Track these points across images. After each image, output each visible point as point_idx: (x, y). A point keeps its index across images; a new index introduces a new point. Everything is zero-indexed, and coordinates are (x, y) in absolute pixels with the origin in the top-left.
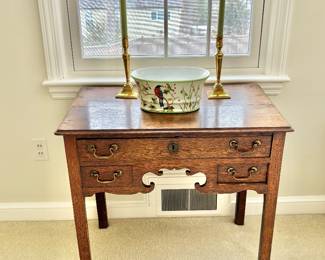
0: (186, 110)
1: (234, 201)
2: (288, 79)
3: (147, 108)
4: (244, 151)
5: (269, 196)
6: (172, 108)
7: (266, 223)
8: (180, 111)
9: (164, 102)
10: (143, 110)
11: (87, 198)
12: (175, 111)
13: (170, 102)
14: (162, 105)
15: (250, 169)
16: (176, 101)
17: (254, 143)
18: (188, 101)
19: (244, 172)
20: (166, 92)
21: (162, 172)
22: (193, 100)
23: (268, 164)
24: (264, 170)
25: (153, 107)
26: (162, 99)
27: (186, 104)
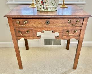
0: (52, 10)
1: (66, 42)
2: (86, 3)
3: (39, 9)
4: (73, 24)
5: (80, 41)
6: (47, 9)
7: (78, 50)
8: (50, 10)
9: (45, 6)
10: (38, 10)
11: (18, 40)
12: (48, 10)
13: (47, 7)
14: (44, 8)
15: (74, 31)
16: (49, 6)
17: (77, 21)
18: (53, 6)
19: (72, 32)
20: (45, 3)
21: (43, 32)
22: (55, 6)
23: (81, 29)
24: (79, 31)
25: (41, 9)
26: (44, 5)
27: (52, 7)
